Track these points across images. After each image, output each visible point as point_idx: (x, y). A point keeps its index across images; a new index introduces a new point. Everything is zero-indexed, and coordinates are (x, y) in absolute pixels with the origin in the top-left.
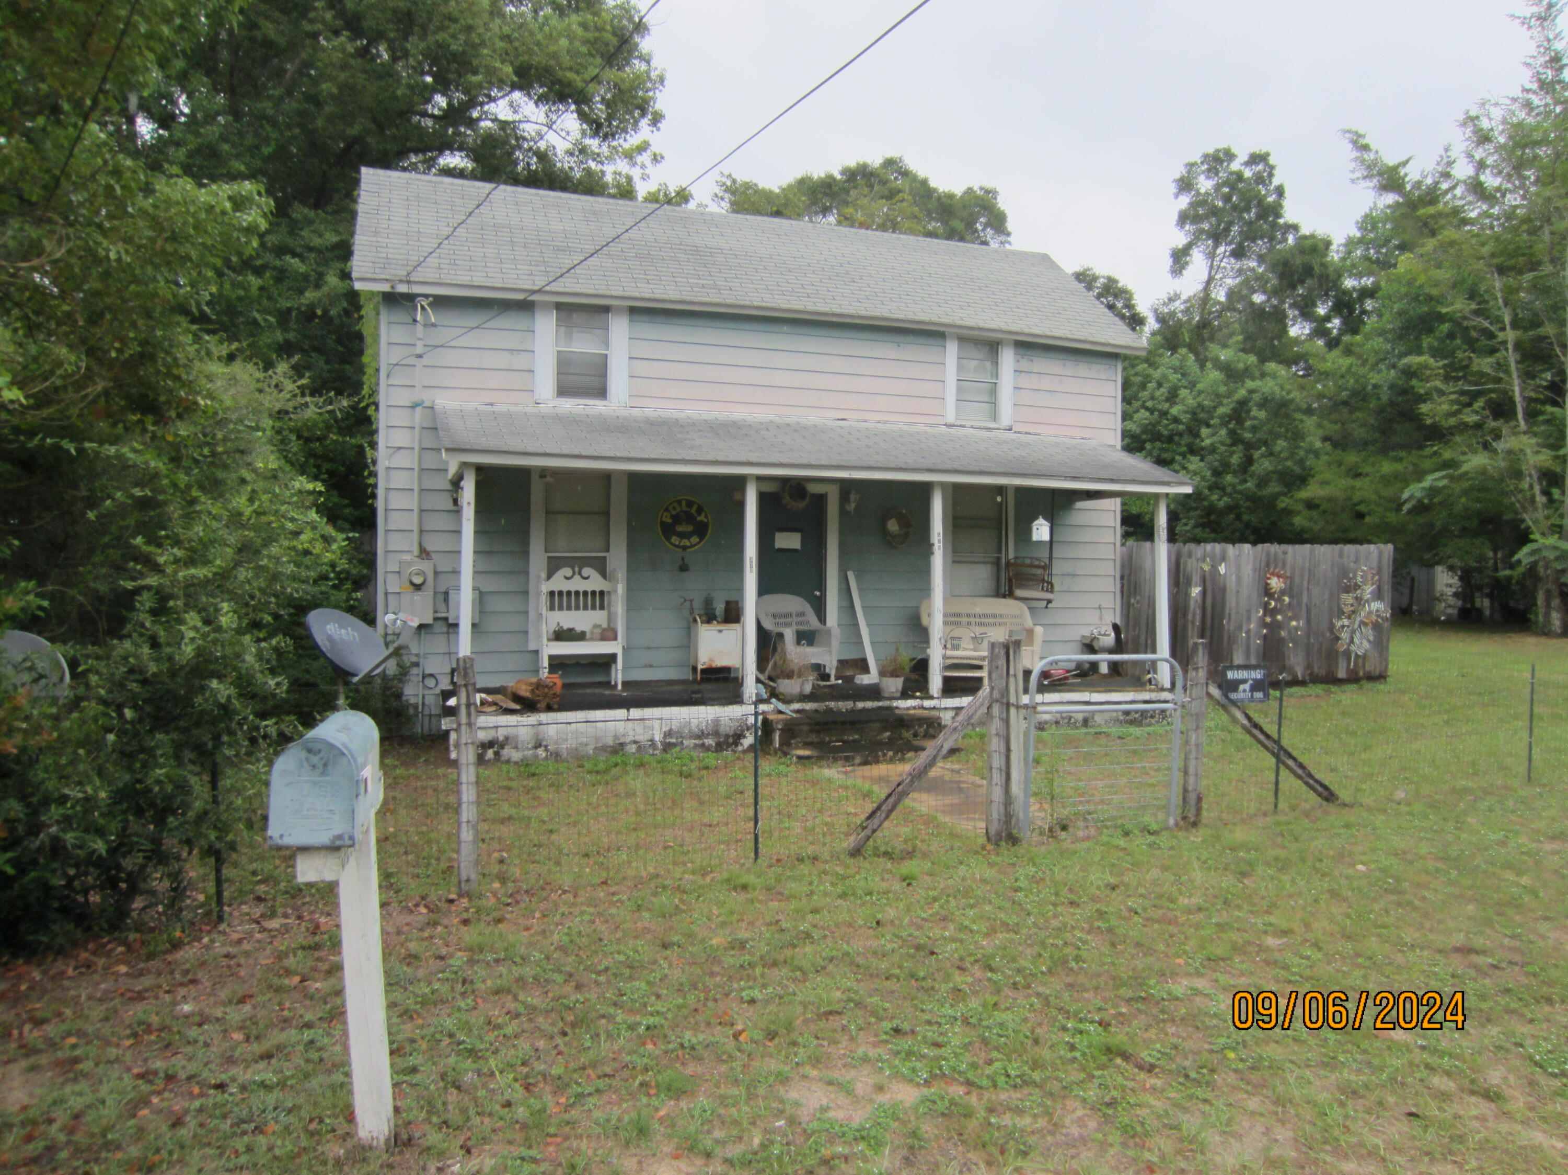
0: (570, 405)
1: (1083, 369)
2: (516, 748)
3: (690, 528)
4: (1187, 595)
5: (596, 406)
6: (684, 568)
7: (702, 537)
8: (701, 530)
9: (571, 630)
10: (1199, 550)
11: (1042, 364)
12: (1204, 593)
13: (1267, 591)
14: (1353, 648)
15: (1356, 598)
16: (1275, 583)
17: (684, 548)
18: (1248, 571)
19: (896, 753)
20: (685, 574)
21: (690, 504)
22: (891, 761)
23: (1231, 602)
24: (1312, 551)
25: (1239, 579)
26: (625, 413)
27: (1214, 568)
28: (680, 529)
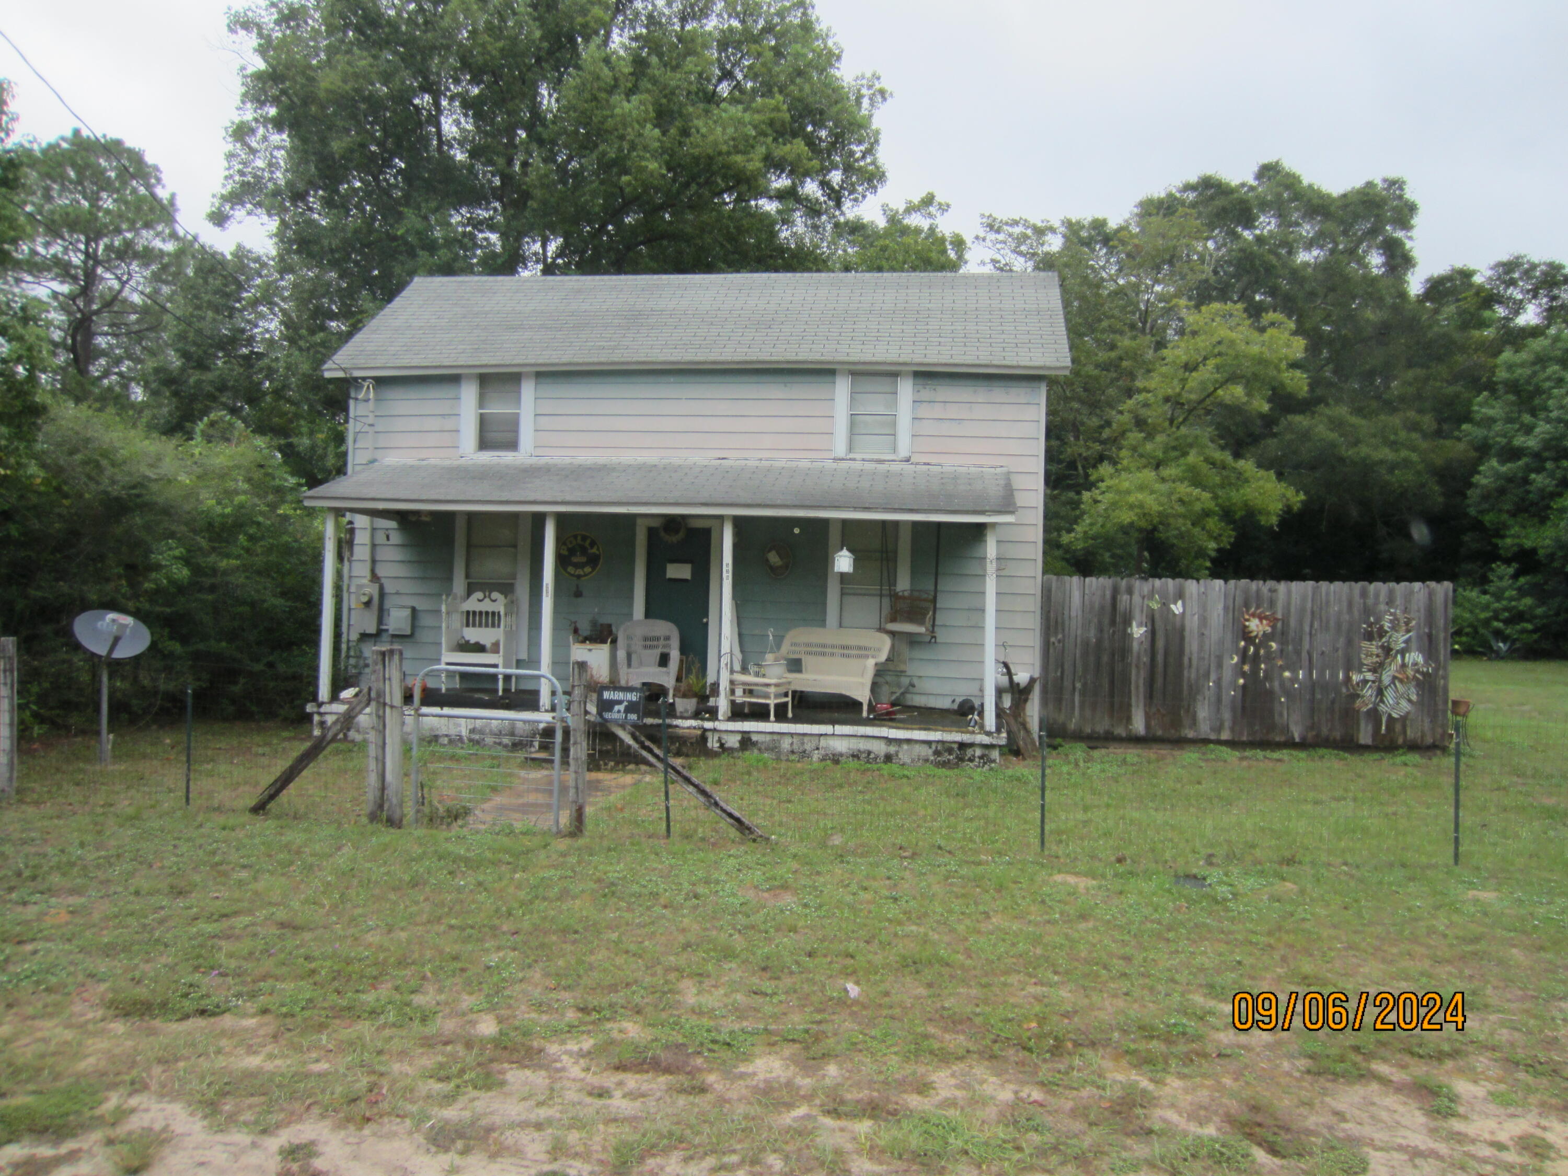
0: (488, 457)
1: (999, 393)
2: (358, 731)
3: (584, 559)
4: (1127, 637)
5: (506, 458)
6: (578, 594)
7: (593, 569)
8: (593, 561)
9: (477, 644)
10: (1142, 587)
11: (946, 392)
12: (1153, 633)
13: (1246, 635)
14: (1382, 708)
15: (1382, 647)
16: (1255, 626)
17: (579, 577)
18: (1217, 613)
19: (617, 763)
20: (580, 600)
21: (584, 538)
22: (612, 770)
23: (1192, 646)
24: (1315, 591)
25: (1204, 621)
26: (534, 460)
27: (1165, 605)
28: (575, 560)
